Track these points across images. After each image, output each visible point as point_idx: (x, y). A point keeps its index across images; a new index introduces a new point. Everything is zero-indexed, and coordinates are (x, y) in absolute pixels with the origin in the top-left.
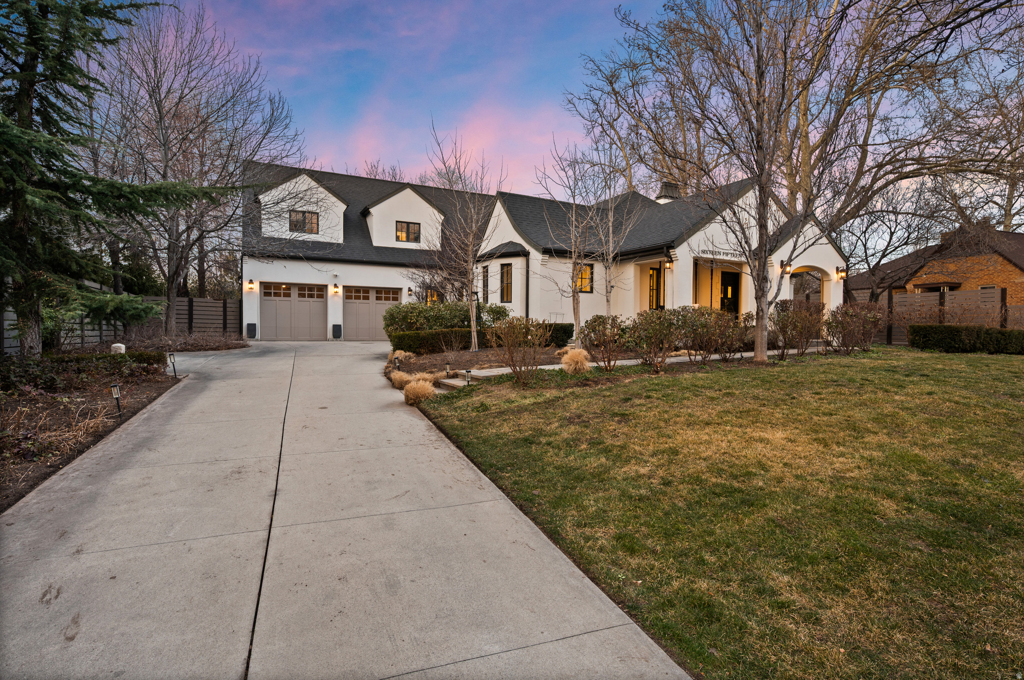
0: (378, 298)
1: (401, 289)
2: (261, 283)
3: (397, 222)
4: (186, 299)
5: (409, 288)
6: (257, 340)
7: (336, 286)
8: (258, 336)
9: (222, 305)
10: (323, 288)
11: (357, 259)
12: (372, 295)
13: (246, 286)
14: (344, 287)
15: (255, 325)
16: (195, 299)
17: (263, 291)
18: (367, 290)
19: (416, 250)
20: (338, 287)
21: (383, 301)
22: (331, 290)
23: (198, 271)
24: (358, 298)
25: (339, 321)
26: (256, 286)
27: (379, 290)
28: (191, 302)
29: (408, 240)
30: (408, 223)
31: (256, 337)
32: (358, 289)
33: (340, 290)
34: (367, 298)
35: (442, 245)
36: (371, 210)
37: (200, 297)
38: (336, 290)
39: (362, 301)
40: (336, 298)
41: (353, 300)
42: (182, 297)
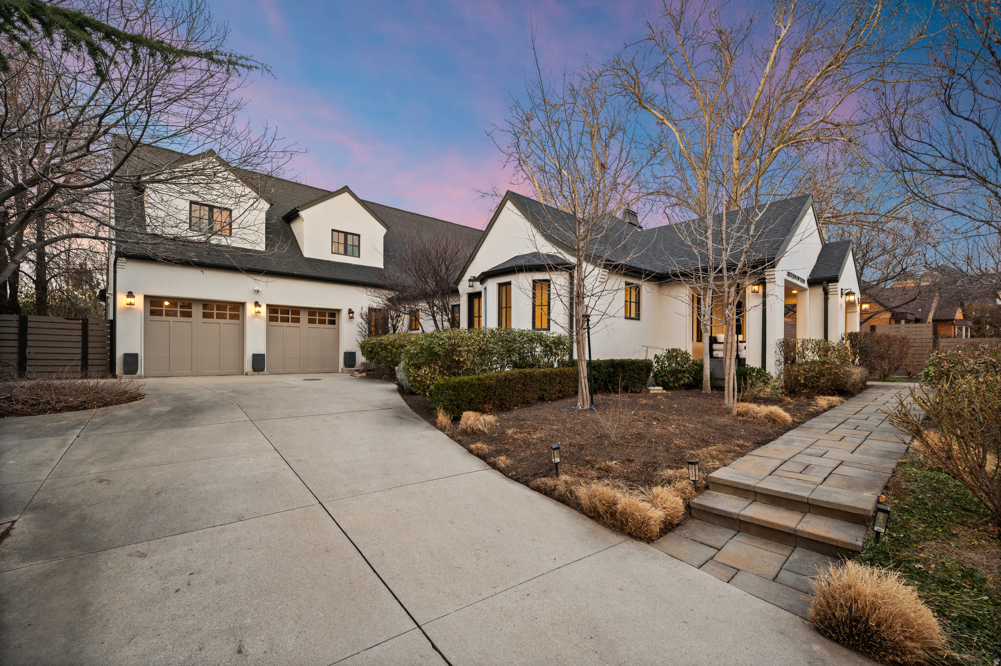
0: (311, 321)
1: (339, 311)
2: (146, 297)
3: (333, 230)
4: (15, 317)
5: (350, 310)
6: (140, 377)
7: (257, 304)
8: (141, 371)
9: (80, 327)
10: (238, 308)
11: (285, 271)
12: (304, 317)
13: (122, 300)
14: (268, 305)
15: (136, 355)
16: (30, 318)
17: (149, 308)
18: (296, 310)
19: (355, 265)
20: (260, 306)
21: (317, 325)
22: (250, 309)
23: (34, 282)
24: (286, 320)
25: (262, 350)
26: (139, 302)
27: (312, 311)
28: (23, 324)
29: (346, 253)
30: (346, 234)
31: (139, 372)
32: (285, 310)
33: (263, 310)
34: (297, 320)
35: (386, 262)
36: (302, 213)
37: (39, 315)
38: (257, 309)
39: (290, 324)
40: (257, 319)
41: (279, 323)
42: (8, 313)
